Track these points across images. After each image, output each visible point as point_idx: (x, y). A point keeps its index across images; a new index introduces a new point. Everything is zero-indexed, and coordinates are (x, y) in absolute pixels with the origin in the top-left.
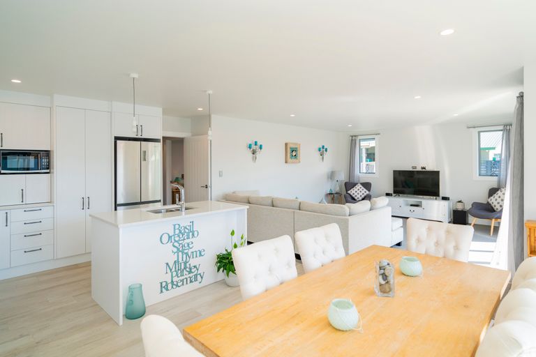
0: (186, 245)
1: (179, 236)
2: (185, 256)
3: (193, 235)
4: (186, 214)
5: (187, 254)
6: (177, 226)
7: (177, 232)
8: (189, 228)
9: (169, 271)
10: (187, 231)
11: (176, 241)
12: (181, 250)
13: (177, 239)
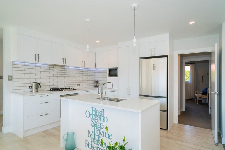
0: (99, 125)
1: (95, 116)
2: (98, 131)
3: (104, 119)
4: (103, 103)
5: (100, 131)
6: (94, 109)
7: (94, 113)
8: (101, 113)
9: (90, 136)
10: (100, 115)
11: (93, 119)
12: (96, 126)
13: (94, 117)
